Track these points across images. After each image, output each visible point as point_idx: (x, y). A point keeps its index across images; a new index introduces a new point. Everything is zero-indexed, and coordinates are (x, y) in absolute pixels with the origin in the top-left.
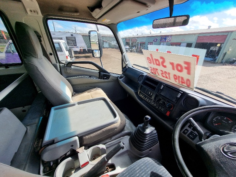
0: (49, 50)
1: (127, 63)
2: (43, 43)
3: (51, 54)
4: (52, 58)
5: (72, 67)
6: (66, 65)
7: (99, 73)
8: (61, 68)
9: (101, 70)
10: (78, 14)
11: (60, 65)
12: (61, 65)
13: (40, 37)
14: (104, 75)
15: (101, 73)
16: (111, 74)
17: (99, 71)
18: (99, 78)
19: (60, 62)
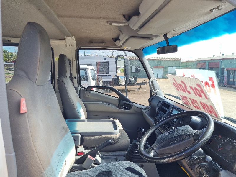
0: (75, 74)
1: (155, 92)
2: (71, 68)
3: (75, 78)
4: (76, 81)
5: (91, 91)
6: (85, 89)
7: (119, 101)
8: (81, 91)
9: (122, 98)
10: (104, 44)
11: (80, 89)
12: (82, 88)
13: (71, 63)
14: (125, 104)
15: (121, 101)
16: (134, 104)
17: (119, 99)
18: (118, 107)
19: (81, 86)
